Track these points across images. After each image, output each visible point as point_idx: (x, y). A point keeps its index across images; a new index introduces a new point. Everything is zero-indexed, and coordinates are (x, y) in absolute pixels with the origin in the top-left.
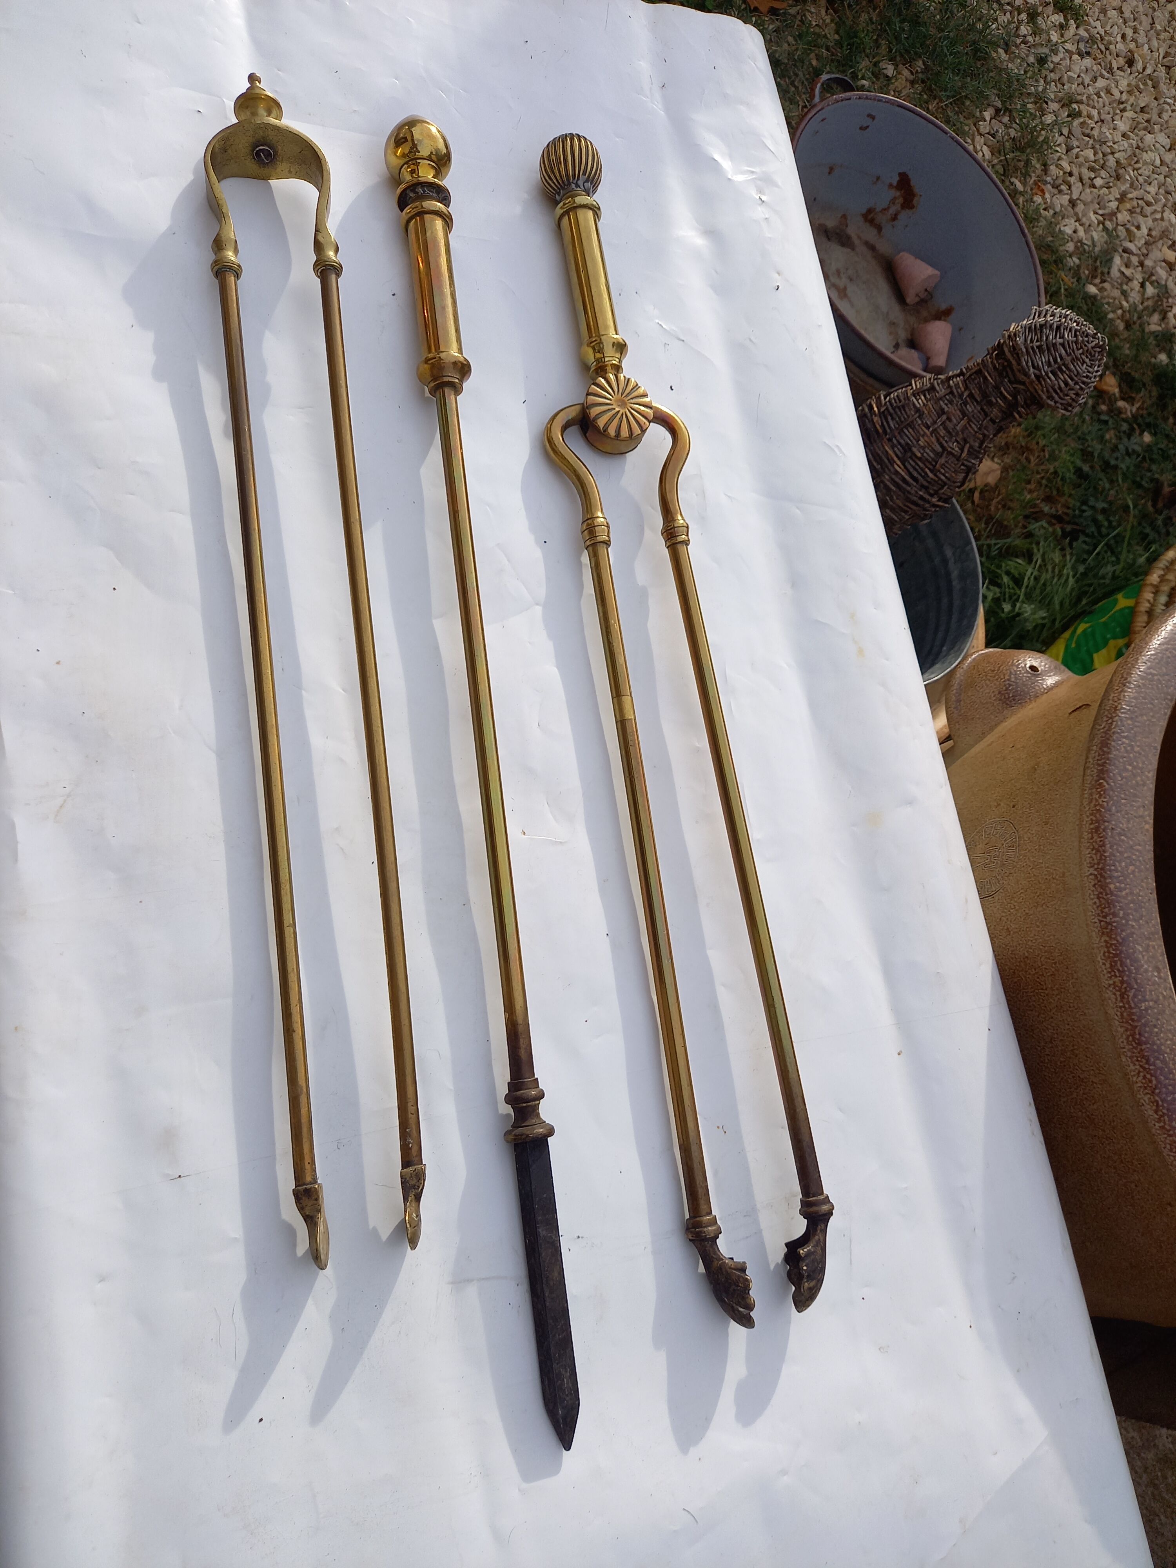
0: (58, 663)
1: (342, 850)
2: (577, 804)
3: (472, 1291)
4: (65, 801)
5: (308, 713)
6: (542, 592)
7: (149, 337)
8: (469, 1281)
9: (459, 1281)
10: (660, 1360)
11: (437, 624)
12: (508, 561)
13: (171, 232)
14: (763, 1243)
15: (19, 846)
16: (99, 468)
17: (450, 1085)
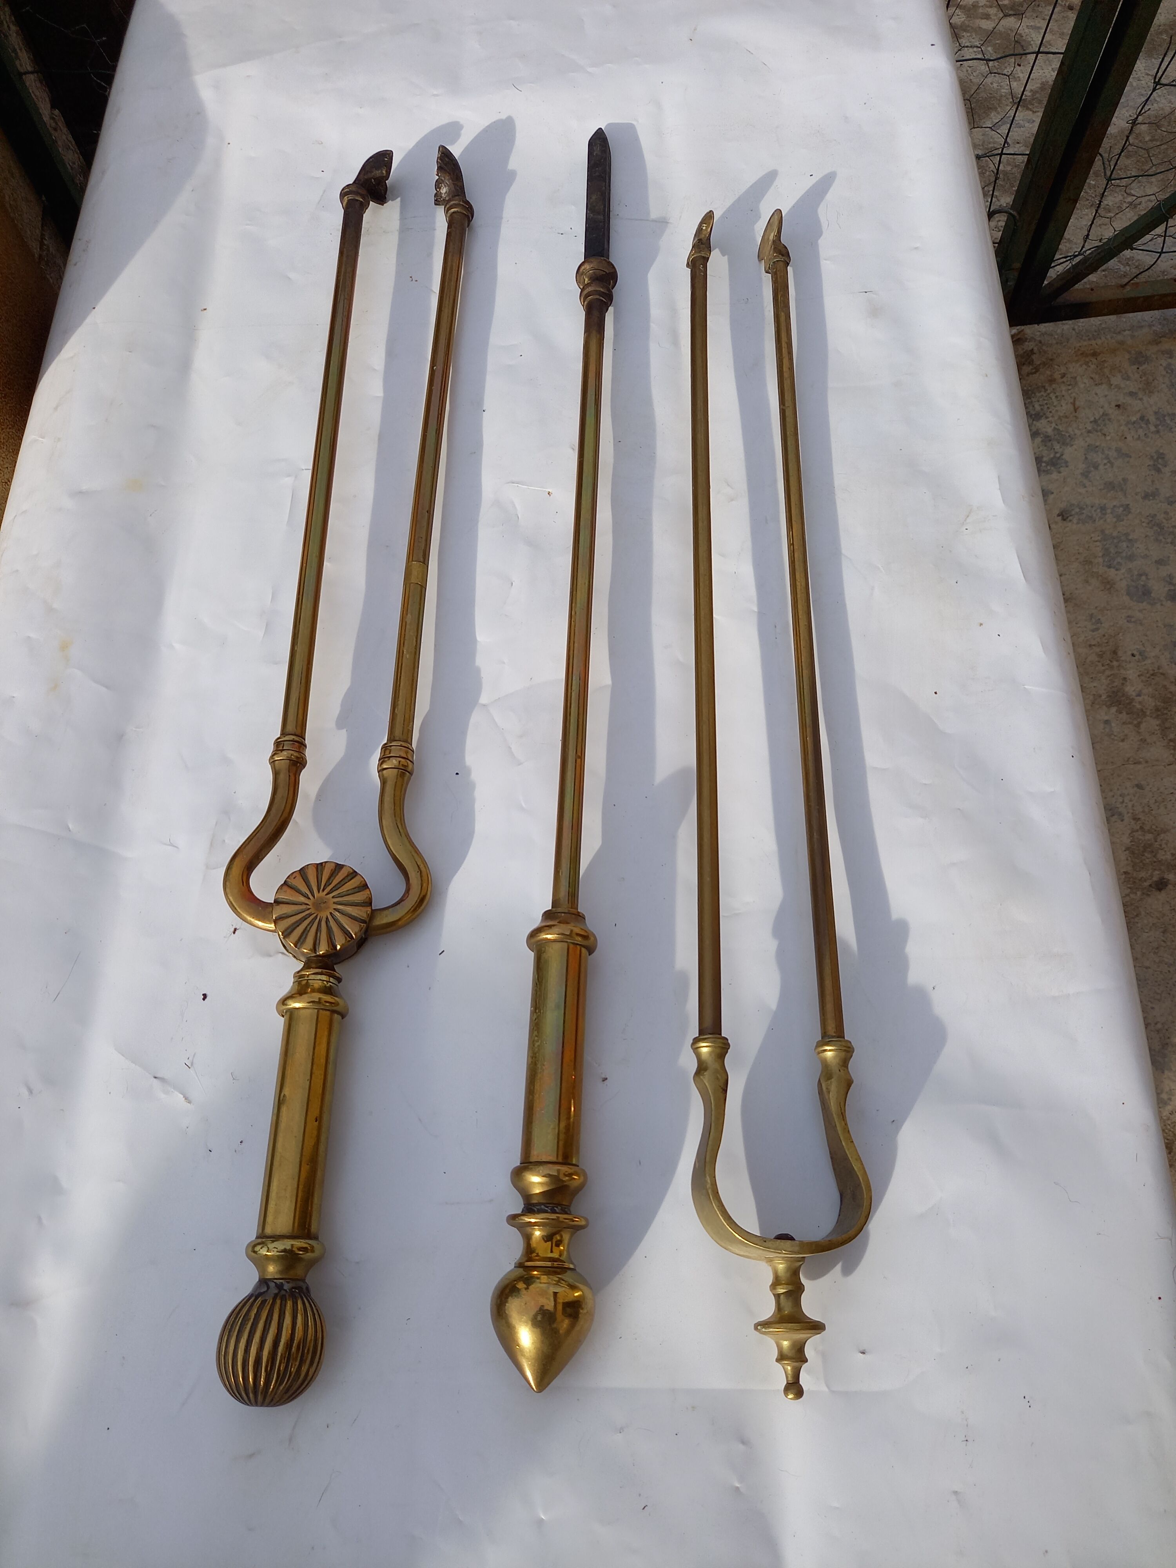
0: (981, 624)
1: (728, 485)
2: (487, 514)
3: (654, 215)
4: (965, 521)
5: (752, 592)
6: (476, 718)
7: (914, 977)
8: (654, 221)
9: (663, 223)
10: (512, 165)
11: (608, 680)
12: (510, 748)
13: (896, 1124)
14: (401, 213)
15: (998, 486)
16: (959, 809)
17: (653, 326)
